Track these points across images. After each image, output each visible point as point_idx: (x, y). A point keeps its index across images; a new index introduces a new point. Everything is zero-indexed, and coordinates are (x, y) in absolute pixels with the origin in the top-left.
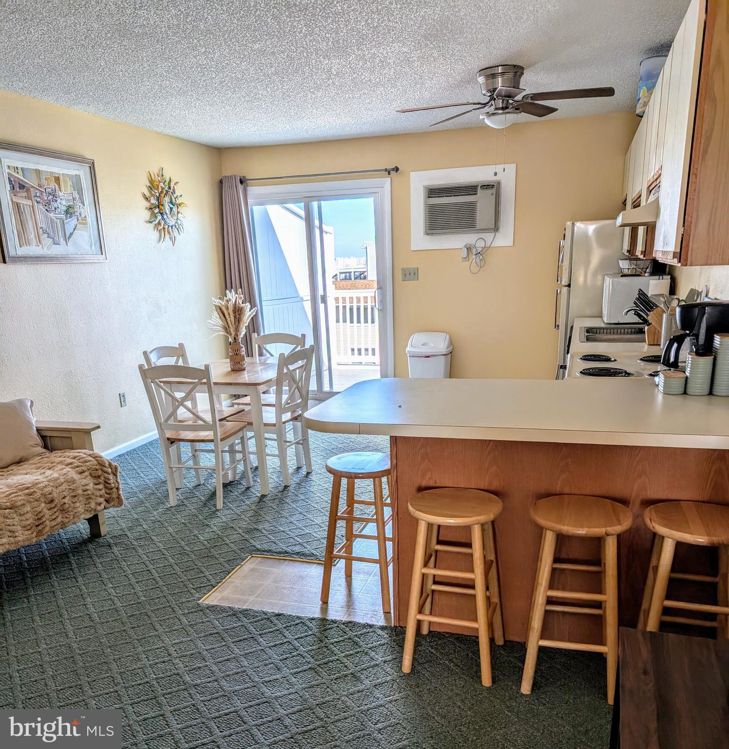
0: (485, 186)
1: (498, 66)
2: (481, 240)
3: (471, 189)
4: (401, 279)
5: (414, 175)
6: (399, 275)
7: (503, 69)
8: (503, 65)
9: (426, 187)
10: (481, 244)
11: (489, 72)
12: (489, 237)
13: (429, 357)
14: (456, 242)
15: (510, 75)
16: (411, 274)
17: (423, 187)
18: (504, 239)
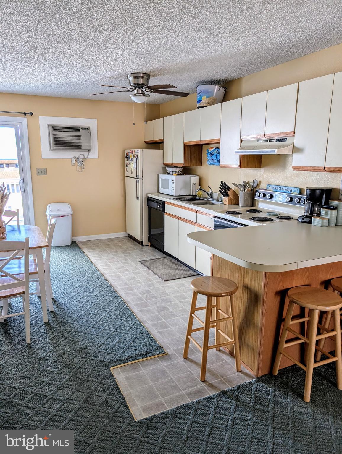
0: (83, 128)
1: (140, 73)
2: (82, 155)
3: (76, 129)
4: (36, 174)
5: (41, 118)
6: (35, 172)
7: (143, 75)
8: (143, 73)
9: (49, 126)
10: (82, 157)
11: (135, 75)
12: (86, 153)
13: (63, 217)
14: (69, 155)
15: (145, 78)
16: (42, 172)
17: (47, 125)
18: (94, 155)
